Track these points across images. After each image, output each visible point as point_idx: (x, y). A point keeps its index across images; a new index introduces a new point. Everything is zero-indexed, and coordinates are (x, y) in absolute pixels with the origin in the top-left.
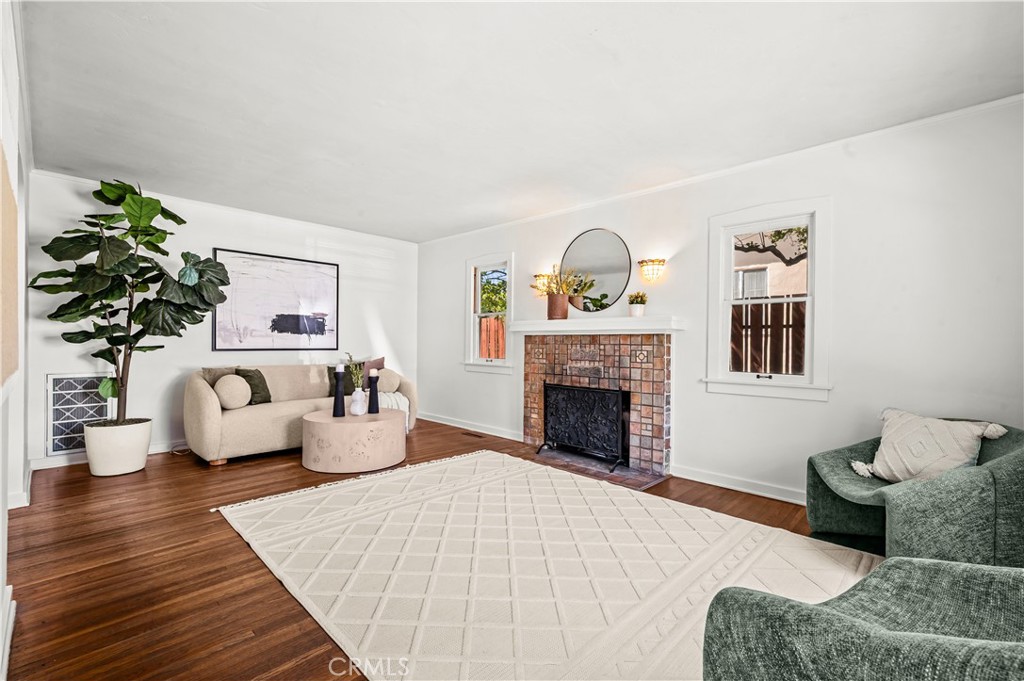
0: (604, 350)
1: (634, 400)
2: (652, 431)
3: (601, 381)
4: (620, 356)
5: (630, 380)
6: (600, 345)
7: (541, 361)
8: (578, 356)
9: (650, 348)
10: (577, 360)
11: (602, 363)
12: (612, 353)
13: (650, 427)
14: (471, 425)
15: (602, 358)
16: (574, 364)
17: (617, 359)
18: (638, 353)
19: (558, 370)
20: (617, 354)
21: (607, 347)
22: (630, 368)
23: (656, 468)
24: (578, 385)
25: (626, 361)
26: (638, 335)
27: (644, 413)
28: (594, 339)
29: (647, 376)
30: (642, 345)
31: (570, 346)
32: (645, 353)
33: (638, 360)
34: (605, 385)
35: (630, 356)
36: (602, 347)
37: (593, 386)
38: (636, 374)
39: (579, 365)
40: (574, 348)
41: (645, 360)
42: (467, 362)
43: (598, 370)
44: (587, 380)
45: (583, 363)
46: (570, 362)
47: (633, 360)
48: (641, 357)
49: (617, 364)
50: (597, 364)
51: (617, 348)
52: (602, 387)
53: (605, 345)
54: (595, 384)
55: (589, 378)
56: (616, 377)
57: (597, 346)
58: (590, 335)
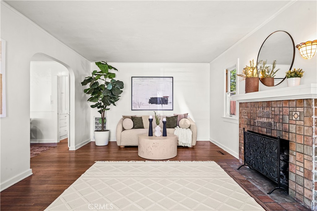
0: (274, 111)
1: (292, 147)
2: (304, 173)
3: (273, 131)
4: (283, 115)
5: (289, 132)
6: (272, 107)
7: (245, 117)
8: (261, 115)
9: (301, 110)
10: (260, 117)
11: (273, 120)
12: (278, 113)
13: (302, 169)
14: (224, 147)
15: (273, 116)
16: (259, 120)
17: (281, 117)
18: (294, 113)
19: (252, 123)
20: (281, 114)
21: (276, 109)
22: (289, 124)
23: (306, 202)
24: (261, 133)
25: (287, 119)
26: (293, 100)
27: (298, 158)
28: (269, 104)
29: (300, 130)
30: (296, 107)
31: (257, 108)
32: (298, 113)
33: (294, 118)
34: (275, 134)
35: (289, 115)
36: (273, 109)
37: (268, 134)
38: (293, 129)
39: (262, 120)
40: (259, 109)
41: (298, 119)
42: (223, 117)
43: (271, 124)
44: (265, 130)
46: (257, 118)
47: (291, 118)
48: (296, 116)
49: (281, 121)
50: (270, 120)
51: (281, 109)
52: (273, 135)
53: (274, 107)
54: (269, 133)
55: (267, 128)
56: (281, 130)
57: (270, 108)
58: (267, 101)
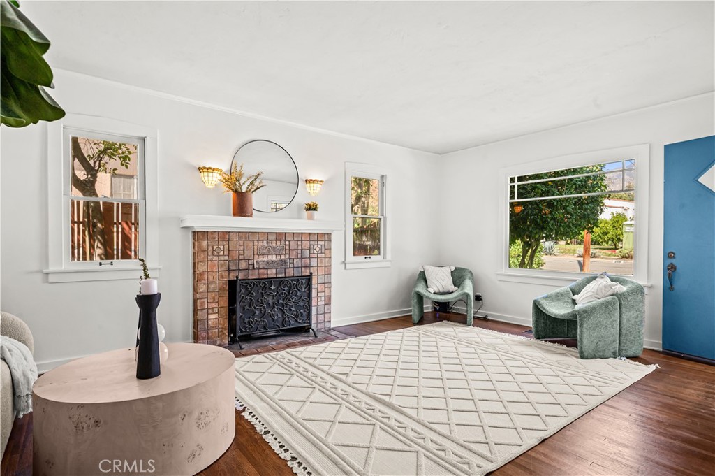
0: (289, 245)
1: (314, 281)
2: (325, 300)
3: (287, 270)
4: (302, 250)
5: (310, 267)
6: (285, 240)
7: (222, 258)
8: (266, 251)
9: (323, 243)
10: (263, 255)
11: (287, 256)
12: (295, 247)
13: (323, 299)
15: (287, 252)
16: (261, 258)
17: (300, 251)
18: (315, 246)
19: (243, 265)
20: (300, 248)
21: (292, 243)
22: (310, 258)
23: (327, 325)
24: (265, 277)
25: (307, 253)
26: (315, 234)
27: (320, 289)
28: (280, 236)
29: (321, 262)
30: (317, 241)
31: (256, 243)
32: (320, 246)
33: (315, 252)
34: (290, 273)
35: (310, 250)
36: (287, 243)
37: (280, 276)
38: (314, 262)
39: (266, 259)
40: (260, 243)
41: (320, 252)
43: (285, 262)
44: (274, 271)
45: (270, 257)
46: (256, 257)
47: (312, 252)
48: (318, 249)
49: (299, 256)
50: (283, 257)
51: (299, 243)
52: (287, 275)
53: (289, 241)
54: (282, 273)
55: (276, 269)
56: (300, 266)
57: (283, 242)
58: (276, 233)
